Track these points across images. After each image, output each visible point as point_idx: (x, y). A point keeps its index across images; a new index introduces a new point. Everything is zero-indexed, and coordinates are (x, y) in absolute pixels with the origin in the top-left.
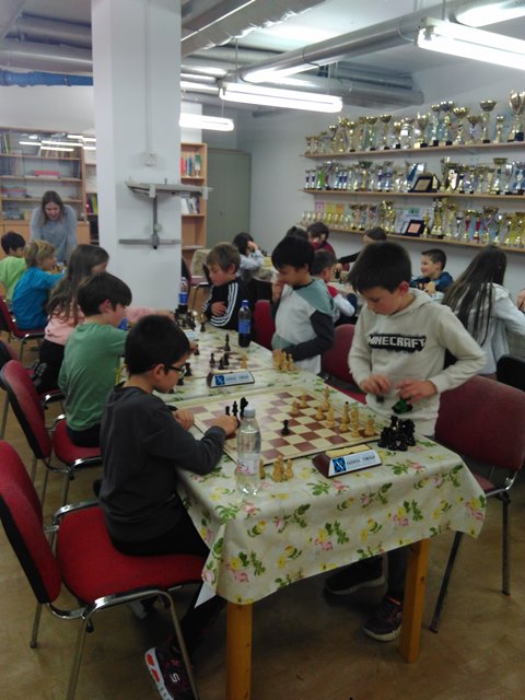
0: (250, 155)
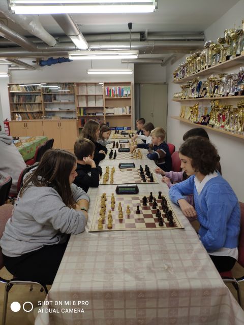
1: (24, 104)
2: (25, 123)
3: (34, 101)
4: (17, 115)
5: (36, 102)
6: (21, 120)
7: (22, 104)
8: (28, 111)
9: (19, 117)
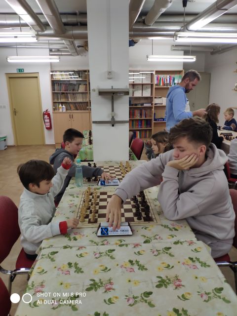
1: (67, 93)
3: (78, 91)
4: (60, 106)
7: (63, 93)
8: (70, 101)
9: (62, 108)
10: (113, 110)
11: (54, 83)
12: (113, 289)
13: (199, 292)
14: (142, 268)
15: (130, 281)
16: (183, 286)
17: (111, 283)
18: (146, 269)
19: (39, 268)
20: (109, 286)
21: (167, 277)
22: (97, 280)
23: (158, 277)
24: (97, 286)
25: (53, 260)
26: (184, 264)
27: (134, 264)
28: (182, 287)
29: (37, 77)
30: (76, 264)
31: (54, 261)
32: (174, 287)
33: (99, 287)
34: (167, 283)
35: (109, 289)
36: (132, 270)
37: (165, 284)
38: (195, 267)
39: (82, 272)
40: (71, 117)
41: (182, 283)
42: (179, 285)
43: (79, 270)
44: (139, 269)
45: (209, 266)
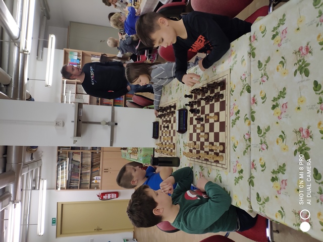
0: (71, 22)
1: (81, 174)
2: (104, 171)
3: (79, 162)
4: (94, 181)
5: (80, 160)
6: (100, 177)
7: (81, 177)
8: (89, 171)
9: (97, 180)
10: (99, 123)
11: (69, 187)
12: (309, 128)
13: (317, 25)
14: (282, 94)
15: (299, 108)
16: (308, 44)
17: (301, 131)
18: (285, 89)
19: (276, 216)
20: (304, 133)
21: (295, 64)
22: (296, 147)
23: (295, 74)
24: (304, 148)
25: (267, 200)
26: (279, 45)
27: (277, 103)
28: (309, 46)
29: (62, 205)
30: (274, 172)
31: (268, 198)
32: (309, 55)
33: (304, 145)
34: (302, 64)
35: (308, 132)
36: (285, 106)
37: (305, 66)
38: (285, 31)
39: (284, 165)
40: (106, 171)
41: (304, 45)
42: (307, 49)
43: (282, 169)
44: (284, 97)
45: (284, 15)
